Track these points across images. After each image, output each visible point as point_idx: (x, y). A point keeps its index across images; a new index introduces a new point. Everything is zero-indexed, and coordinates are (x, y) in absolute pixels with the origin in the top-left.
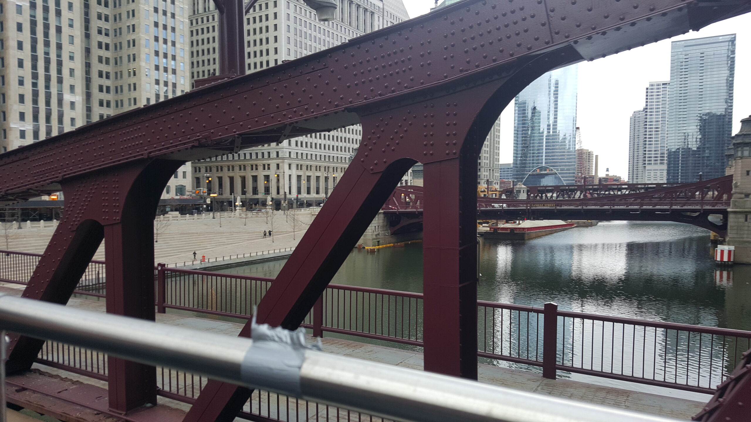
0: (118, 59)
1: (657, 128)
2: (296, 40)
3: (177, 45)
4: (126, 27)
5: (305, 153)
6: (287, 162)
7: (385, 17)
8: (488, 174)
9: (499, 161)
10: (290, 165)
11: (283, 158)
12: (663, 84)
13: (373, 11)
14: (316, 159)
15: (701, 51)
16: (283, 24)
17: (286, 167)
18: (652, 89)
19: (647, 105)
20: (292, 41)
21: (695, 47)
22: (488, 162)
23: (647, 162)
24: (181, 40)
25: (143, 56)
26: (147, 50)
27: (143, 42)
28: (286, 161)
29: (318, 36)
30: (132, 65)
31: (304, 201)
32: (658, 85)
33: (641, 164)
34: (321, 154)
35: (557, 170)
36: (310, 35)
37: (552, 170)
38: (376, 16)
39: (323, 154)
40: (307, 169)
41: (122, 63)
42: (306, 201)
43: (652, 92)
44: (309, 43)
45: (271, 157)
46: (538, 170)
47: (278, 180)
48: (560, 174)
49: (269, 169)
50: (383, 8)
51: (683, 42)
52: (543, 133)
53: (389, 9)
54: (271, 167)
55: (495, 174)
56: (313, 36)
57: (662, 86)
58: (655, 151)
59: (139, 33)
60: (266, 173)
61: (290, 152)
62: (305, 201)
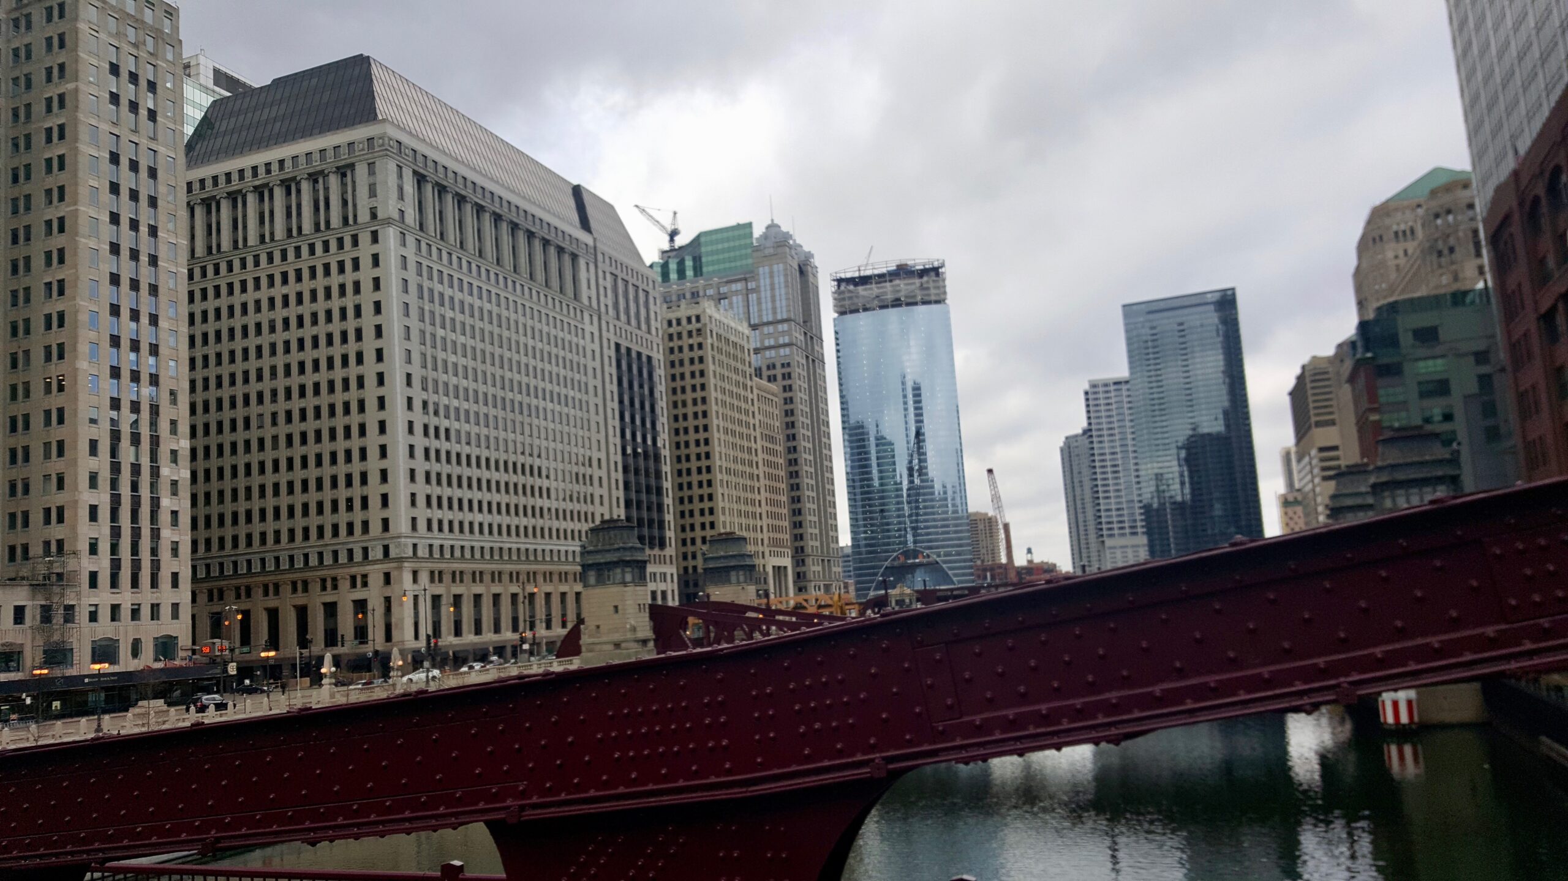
0: (21, 355)
1: (1115, 466)
2: (423, 310)
3: (163, 323)
4: (43, 287)
5: (447, 544)
6: (408, 566)
7: (600, 264)
8: (820, 568)
9: (837, 542)
10: (415, 573)
11: (400, 560)
12: (1116, 383)
13: (575, 252)
14: (473, 556)
15: (1179, 320)
16: (394, 277)
17: (408, 577)
18: (1095, 393)
19: (1090, 424)
20: (414, 311)
21: (1166, 314)
22: (818, 544)
23: (1105, 532)
24: (171, 312)
25: (83, 348)
26: (93, 335)
27: (83, 317)
28: (406, 564)
29: (468, 299)
30: (55, 369)
31: (447, 653)
32: (1106, 385)
33: (1092, 537)
34: (482, 544)
35: (939, 556)
36: (452, 299)
37: (928, 556)
38: (582, 263)
39: (487, 545)
40: (454, 581)
41: (28, 365)
42: (454, 653)
43: (1096, 399)
44: (449, 314)
45: (370, 558)
46: (902, 559)
47: (388, 609)
48: (945, 562)
49: (365, 584)
50: (595, 248)
51: (1143, 306)
52: (901, 483)
53: (606, 249)
54: (370, 580)
55: (834, 569)
56: (456, 301)
57: (1112, 388)
58: (1118, 509)
59: (74, 298)
60: (359, 594)
61: (415, 546)
62: (451, 653)
